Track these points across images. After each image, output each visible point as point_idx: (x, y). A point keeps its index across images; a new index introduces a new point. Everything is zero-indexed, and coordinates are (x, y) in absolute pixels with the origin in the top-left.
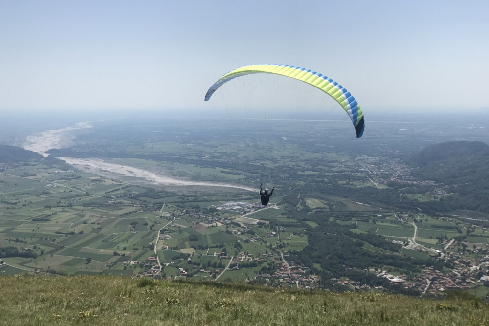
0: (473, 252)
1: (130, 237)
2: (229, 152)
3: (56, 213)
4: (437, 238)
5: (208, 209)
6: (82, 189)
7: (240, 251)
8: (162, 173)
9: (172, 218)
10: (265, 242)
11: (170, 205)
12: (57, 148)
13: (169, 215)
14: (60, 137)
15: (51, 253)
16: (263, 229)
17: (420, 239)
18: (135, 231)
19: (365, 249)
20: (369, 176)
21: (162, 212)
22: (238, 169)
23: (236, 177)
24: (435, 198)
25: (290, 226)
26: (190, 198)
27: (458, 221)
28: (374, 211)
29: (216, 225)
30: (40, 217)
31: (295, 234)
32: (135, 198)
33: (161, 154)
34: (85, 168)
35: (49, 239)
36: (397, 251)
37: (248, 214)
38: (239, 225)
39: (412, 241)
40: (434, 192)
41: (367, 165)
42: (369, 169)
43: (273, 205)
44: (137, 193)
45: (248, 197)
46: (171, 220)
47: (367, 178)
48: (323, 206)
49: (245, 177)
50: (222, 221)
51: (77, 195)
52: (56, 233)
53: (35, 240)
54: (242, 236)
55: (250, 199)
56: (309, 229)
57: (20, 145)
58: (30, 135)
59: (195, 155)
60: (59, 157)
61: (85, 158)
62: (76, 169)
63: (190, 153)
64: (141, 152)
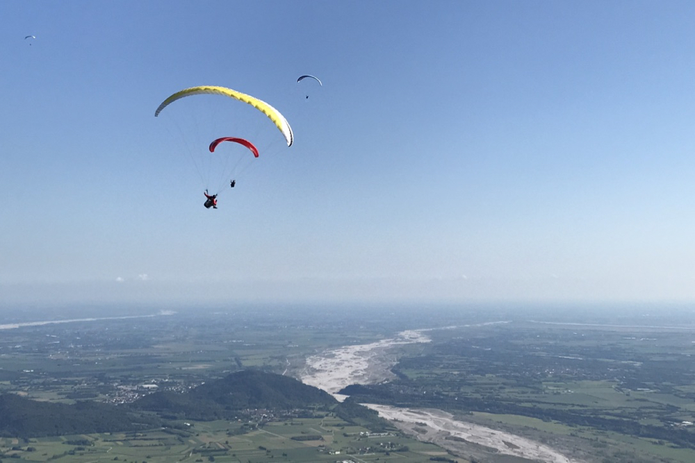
12: (362, 383)
34: (417, 430)
57: (294, 373)
58: (313, 354)
59: (655, 415)
60: (365, 402)
61: (418, 407)
62: (400, 430)
63: (643, 410)
64: (533, 401)
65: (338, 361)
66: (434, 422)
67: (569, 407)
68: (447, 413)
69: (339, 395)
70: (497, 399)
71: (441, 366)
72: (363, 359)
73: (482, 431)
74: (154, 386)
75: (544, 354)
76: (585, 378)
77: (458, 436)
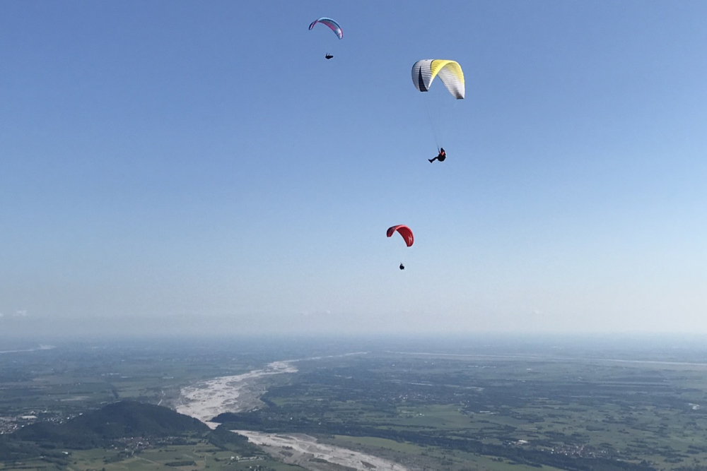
12: (233, 411)
14: (240, 390)
34: (283, 453)
57: (170, 403)
58: (187, 385)
59: (495, 435)
60: (236, 429)
61: (285, 432)
62: (268, 454)
63: (485, 431)
64: (388, 424)
65: (211, 391)
66: (299, 445)
67: (421, 429)
68: (311, 437)
69: (212, 423)
70: (356, 423)
71: (307, 394)
72: (234, 389)
73: (342, 452)
74: (33, 417)
75: (398, 382)
76: (435, 403)
77: (321, 458)
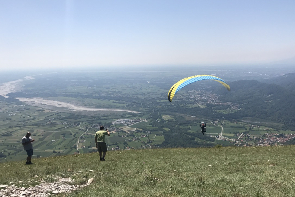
0: (253, 140)
1: (62, 142)
2: (117, 91)
3: (16, 131)
4: (234, 133)
5: (107, 124)
6: (31, 116)
7: (126, 146)
8: (78, 104)
9: (86, 130)
10: (141, 141)
11: (84, 123)
12: (13, 92)
13: (84, 128)
14: (15, 86)
15: (15, 154)
16: (139, 134)
17: (224, 134)
18: (65, 138)
19: (196, 141)
20: (196, 101)
21: (80, 127)
22: (123, 101)
23: (122, 105)
24: (232, 111)
25: (154, 131)
26: (96, 118)
27: (244, 123)
28: (200, 120)
29: (112, 132)
30: (6, 134)
31: (157, 135)
32: (64, 119)
33: (77, 93)
34: (32, 103)
35: (13, 146)
36: (213, 141)
37: (130, 125)
38: (125, 132)
39: (221, 135)
40: (231, 108)
41: (195, 95)
42: (195, 97)
43: (144, 119)
44: (64, 116)
45: (130, 116)
46: (85, 131)
47: (194, 102)
48: (171, 119)
49: (127, 105)
50: (115, 130)
51: (28, 120)
52: (17, 142)
53: (4, 147)
54: (127, 138)
55: (131, 117)
56: (165, 132)
59: (97, 93)
60: (15, 97)
61: (32, 97)
62: (27, 104)
64: (65, 93)
67: (75, 93)
68: (41, 98)
70: (55, 93)
75: (67, 80)
76: (79, 85)
